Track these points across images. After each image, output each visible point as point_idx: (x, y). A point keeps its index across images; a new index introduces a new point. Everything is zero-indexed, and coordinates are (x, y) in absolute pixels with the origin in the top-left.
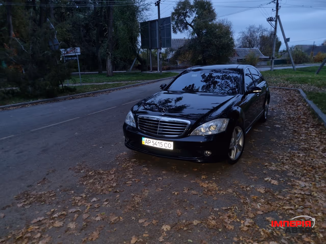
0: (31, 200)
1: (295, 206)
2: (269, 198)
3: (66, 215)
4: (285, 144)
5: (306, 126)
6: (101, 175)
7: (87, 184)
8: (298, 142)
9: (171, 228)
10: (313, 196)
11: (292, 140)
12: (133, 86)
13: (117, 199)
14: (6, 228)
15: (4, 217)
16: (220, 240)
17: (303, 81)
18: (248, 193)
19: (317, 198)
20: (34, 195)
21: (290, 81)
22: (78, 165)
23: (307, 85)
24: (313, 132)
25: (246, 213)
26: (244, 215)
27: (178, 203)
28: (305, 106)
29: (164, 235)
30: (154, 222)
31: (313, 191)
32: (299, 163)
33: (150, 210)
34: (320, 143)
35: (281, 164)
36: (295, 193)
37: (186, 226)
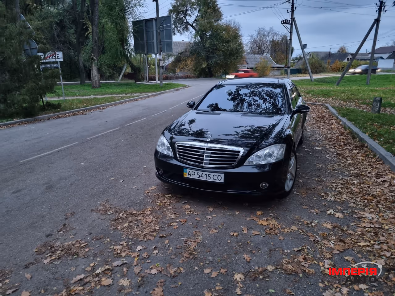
0: (59, 254)
1: (370, 242)
2: (340, 234)
3: (111, 270)
4: (333, 170)
5: (349, 148)
6: (136, 217)
7: (123, 229)
8: (346, 167)
9: (245, 277)
10: (384, 229)
11: (340, 165)
12: (132, 101)
13: (167, 246)
14: (41, 292)
15: (31, 278)
16: (305, 287)
17: (326, 94)
18: (315, 230)
19: (390, 232)
20: (60, 247)
21: (311, 94)
22: (101, 205)
23: (331, 99)
24: (358, 155)
25: (321, 254)
26: (319, 256)
27: (241, 247)
28: (339, 124)
29: (240, 286)
30: (223, 271)
31: (383, 224)
32: (357, 192)
33: (212, 257)
34: (370, 167)
35: (338, 194)
36: (365, 227)
37: (261, 273)
